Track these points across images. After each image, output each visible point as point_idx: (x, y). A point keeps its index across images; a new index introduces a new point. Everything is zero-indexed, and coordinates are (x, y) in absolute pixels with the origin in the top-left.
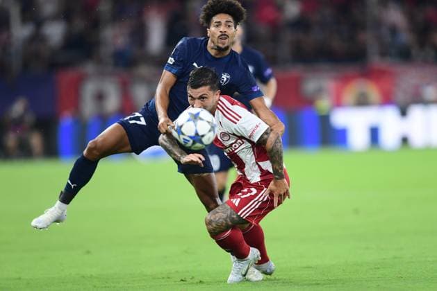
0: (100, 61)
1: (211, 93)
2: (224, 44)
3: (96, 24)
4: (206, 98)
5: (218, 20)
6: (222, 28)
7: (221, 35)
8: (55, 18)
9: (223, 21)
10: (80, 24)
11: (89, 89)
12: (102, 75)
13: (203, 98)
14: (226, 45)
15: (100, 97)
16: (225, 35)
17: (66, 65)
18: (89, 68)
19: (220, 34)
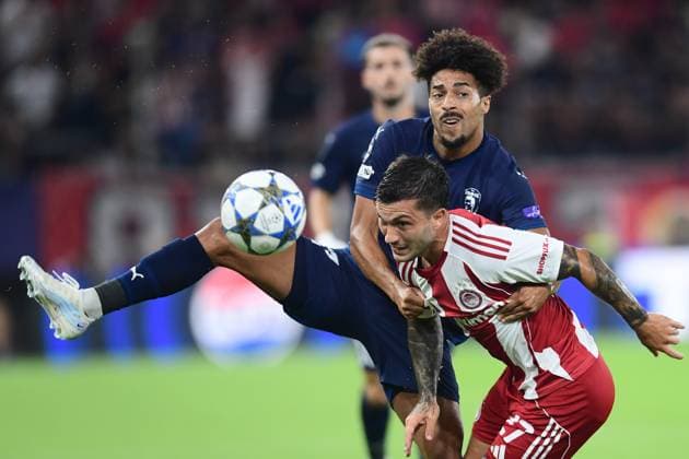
0: (131, 154)
1: (420, 214)
2: (452, 134)
3: (121, 74)
4: (408, 223)
5: (441, 83)
6: (447, 102)
7: (446, 115)
8: (35, 61)
9: (449, 86)
10: (87, 75)
11: (108, 212)
12: (134, 180)
13: (403, 223)
14: (458, 135)
15: (131, 228)
16: (453, 114)
17: (59, 161)
18: (109, 166)
19: (443, 112)
